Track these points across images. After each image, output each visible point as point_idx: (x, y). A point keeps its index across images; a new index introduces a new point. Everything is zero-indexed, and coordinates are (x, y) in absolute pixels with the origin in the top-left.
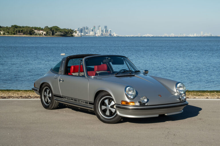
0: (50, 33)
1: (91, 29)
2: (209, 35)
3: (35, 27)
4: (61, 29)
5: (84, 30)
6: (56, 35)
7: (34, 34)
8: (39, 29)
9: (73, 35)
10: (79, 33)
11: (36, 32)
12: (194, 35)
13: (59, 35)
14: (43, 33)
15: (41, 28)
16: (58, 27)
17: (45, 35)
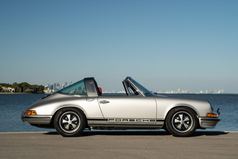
0: (19, 89)
1: (63, 85)
2: (186, 92)
3: (3, 84)
4: (31, 86)
5: (55, 87)
6: (25, 92)
7: (2, 91)
8: (8, 86)
9: (44, 92)
10: (50, 90)
11: (3, 89)
12: (170, 92)
13: (28, 92)
14: (11, 90)
15: (10, 84)
16: (27, 84)
17: (13, 91)
